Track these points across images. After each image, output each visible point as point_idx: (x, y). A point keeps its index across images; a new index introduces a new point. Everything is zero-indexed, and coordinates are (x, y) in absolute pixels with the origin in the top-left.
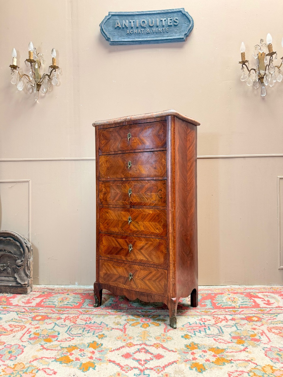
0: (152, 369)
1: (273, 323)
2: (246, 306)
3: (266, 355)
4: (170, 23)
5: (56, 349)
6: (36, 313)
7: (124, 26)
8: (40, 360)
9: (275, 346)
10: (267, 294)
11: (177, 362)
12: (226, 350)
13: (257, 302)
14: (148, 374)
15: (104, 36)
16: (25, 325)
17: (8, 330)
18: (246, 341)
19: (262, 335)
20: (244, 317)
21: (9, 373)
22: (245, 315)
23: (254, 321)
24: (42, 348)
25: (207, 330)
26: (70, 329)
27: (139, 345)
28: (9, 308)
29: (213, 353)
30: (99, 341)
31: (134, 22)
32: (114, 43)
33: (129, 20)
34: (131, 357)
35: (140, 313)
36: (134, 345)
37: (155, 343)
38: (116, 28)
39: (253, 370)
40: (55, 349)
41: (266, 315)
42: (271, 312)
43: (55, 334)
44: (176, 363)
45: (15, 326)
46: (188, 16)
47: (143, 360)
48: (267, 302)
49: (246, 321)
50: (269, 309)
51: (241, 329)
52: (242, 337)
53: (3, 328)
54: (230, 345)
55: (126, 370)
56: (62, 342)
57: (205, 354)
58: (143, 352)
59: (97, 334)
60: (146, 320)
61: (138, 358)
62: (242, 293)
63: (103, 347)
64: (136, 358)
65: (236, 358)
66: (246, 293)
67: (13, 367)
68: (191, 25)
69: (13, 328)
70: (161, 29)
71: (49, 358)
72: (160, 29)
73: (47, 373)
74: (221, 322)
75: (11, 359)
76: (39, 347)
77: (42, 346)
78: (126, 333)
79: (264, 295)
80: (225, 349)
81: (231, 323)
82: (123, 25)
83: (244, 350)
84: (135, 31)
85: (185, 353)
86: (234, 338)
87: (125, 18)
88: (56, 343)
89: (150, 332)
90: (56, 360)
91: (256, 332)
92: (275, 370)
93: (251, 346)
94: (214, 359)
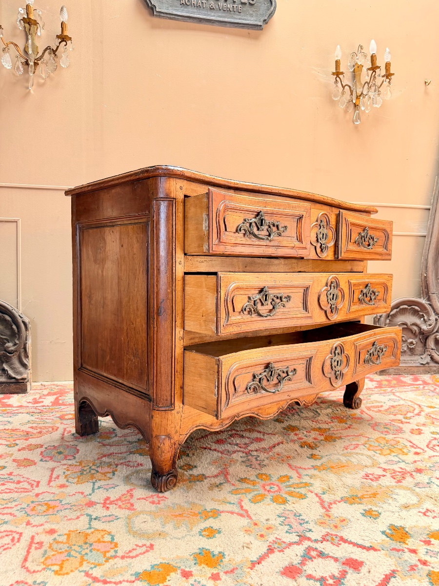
0: (258, 450)
3: (374, 429)
5: (123, 444)
8: (110, 456)
9: (379, 421)
12: (331, 429)
16: (58, 425)
19: (362, 414)
21: (77, 471)
24: (101, 444)
28: (10, 410)
29: (318, 432)
44: (282, 444)
45: (40, 428)
47: (242, 444)
53: (23, 431)
54: (332, 424)
55: (228, 454)
56: (126, 437)
57: (310, 434)
61: (235, 443)
65: (345, 435)
67: (77, 464)
71: (121, 453)
75: (68, 458)
76: (97, 444)
83: (349, 428)
85: (286, 434)
86: (333, 418)
88: (117, 439)
93: (354, 424)
94: (322, 438)
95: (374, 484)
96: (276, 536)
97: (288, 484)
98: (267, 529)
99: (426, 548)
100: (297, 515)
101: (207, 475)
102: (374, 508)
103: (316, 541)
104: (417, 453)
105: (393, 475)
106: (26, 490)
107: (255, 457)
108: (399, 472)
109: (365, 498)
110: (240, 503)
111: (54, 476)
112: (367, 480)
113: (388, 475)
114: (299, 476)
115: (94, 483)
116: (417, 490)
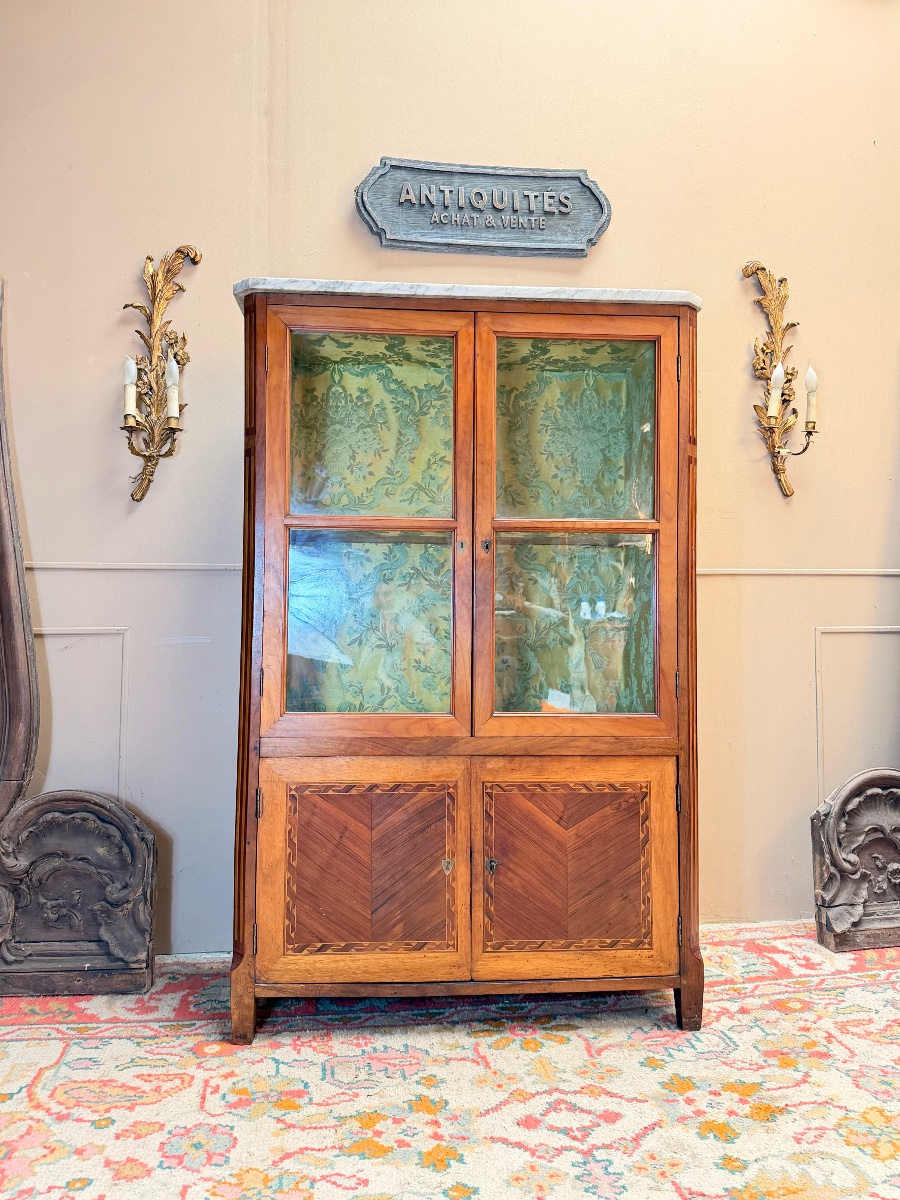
1: (842, 1011)
2: (760, 974)
3: (857, 1086)
4: (550, 205)
5: (326, 1124)
6: (196, 1035)
7: (424, 201)
8: (300, 1156)
10: (797, 939)
11: (663, 1124)
13: (781, 963)
14: (607, 1160)
15: (367, 223)
17: (145, 1089)
18: (800, 1060)
19: (830, 1042)
20: (767, 1002)
22: (768, 998)
23: (795, 1011)
24: (281, 1126)
25: (697, 1045)
26: (328, 1072)
27: (541, 1093)
28: (93, 1028)
29: (736, 1096)
30: (433, 1094)
31: (451, 191)
32: (396, 244)
33: (436, 185)
34: (543, 1125)
35: (497, 1013)
36: (533, 1096)
37: (584, 1085)
38: (401, 204)
39: (843, 1122)
40: (322, 1125)
41: (817, 992)
42: (824, 986)
43: (296, 1088)
44: (661, 1127)
46: (597, 193)
47: (574, 1129)
48: (804, 962)
49: (776, 1013)
50: (816, 980)
51: (776, 1031)
52: (785, 1050)
53: (123, 1085)
54: (767, 1071)
55: (547, 1156)
56: (331, 1108)
57: (718, 1099)
58: (564, 1111)
59: (416, 1078)
60: (526, 1031)
61: (561, 1126)
62: (734, 944)
63: (450, 1106)
64: (554, 1124)
65: (796, 1100)
66: (743, 941)
67: (234, 1181)
68: (604, 217)
69: (155, 1083)
70: (526, 220)
72: (523, 220)
73: (340, 1186)
74: (718, 1021)
75: (214, 1161)
77: (279, 1120)
78: (493, 1068)
79: (791, 945)
80: (761, 1084)
81: (745, 1019)
82: (423, 197)
83: (805, 1081)
84: (456, 216)
85: (667, 1101)
86: (767, 1054)
87: (428, 178)
88: (313, 1109)
89: (556, 1060)
90: (345, 1151)
91: (811, 1034)
92: (891, 1117)
93: (814, 1070)
94: (747, 1109)
107: (603, 1164)
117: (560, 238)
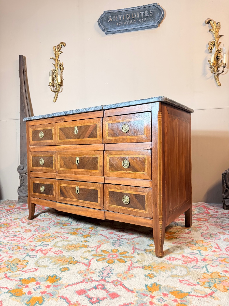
0: (126, 239)
1: (215, 222)
3: (202, 236)
4: (147, 14)
5: (69, 229)
8: (59, 233)
9: (210, 232)
12: (176, 232)
13: (209, 211)
16: (52, 218)
17: (42, 220)
21: (41, 237)
22: (198, 218)
23: (202, 221)
31: (121, 16)
32: (108, 33)
33: (117, 15)
34: (114, 234)
38: (109, 22)
42: (216, 217)
44: (141, 237)
45: (46, 219)
46: (160, 9)
47: (120, 235)
48: (215, 212)
49: (196, 221)
50: (215, 215)
53: (38, 219)
55: (109, 239)
64: (117, 234)
67: (44, 235)
68: (162, 15)
69: (44, 219)
70: (140, 20)
73: (62, 238)
75: (43, 231)
76: (59, 227)
77: (61, 227)
79: (215, 208)
82: (114, 19)
83: (188, 233)
84: (122, 23)
87: (115, 14)
88: (69, 226)
90: (68, 233)
92: (204, 243)
95: (169, 262)
96: (91, 276)
97: (123, 255)
98: (91, 273)
99: (161, 297)
100: (111, 270)
101: (90, 246)
102: (155, 273)
103: (108, 282)
104: (214, 251)
105: (186, 260)
106: (18, 241)
107: (120, 241)
108: (191, 259)
109: (156, 268)
110: (91, 260)
111: (32, 237)
112: (167, 260)
113: (184, 259)
114: (132, 252)
115: (43, 242)
116: (191, 269)
117: (150, 23)
